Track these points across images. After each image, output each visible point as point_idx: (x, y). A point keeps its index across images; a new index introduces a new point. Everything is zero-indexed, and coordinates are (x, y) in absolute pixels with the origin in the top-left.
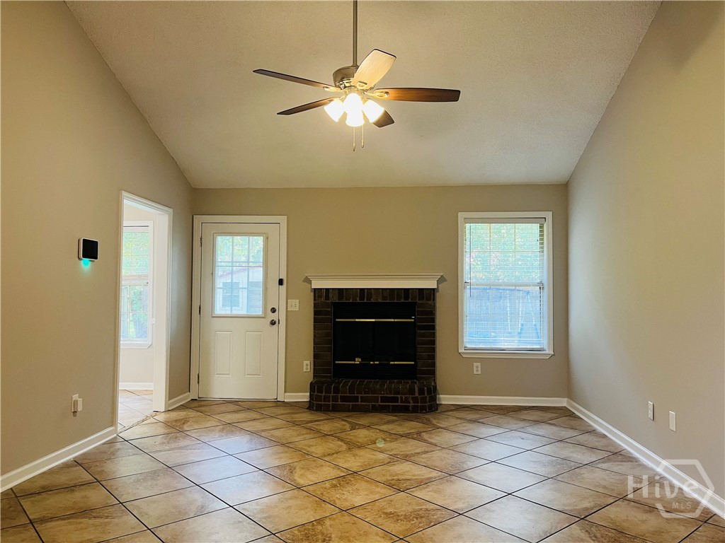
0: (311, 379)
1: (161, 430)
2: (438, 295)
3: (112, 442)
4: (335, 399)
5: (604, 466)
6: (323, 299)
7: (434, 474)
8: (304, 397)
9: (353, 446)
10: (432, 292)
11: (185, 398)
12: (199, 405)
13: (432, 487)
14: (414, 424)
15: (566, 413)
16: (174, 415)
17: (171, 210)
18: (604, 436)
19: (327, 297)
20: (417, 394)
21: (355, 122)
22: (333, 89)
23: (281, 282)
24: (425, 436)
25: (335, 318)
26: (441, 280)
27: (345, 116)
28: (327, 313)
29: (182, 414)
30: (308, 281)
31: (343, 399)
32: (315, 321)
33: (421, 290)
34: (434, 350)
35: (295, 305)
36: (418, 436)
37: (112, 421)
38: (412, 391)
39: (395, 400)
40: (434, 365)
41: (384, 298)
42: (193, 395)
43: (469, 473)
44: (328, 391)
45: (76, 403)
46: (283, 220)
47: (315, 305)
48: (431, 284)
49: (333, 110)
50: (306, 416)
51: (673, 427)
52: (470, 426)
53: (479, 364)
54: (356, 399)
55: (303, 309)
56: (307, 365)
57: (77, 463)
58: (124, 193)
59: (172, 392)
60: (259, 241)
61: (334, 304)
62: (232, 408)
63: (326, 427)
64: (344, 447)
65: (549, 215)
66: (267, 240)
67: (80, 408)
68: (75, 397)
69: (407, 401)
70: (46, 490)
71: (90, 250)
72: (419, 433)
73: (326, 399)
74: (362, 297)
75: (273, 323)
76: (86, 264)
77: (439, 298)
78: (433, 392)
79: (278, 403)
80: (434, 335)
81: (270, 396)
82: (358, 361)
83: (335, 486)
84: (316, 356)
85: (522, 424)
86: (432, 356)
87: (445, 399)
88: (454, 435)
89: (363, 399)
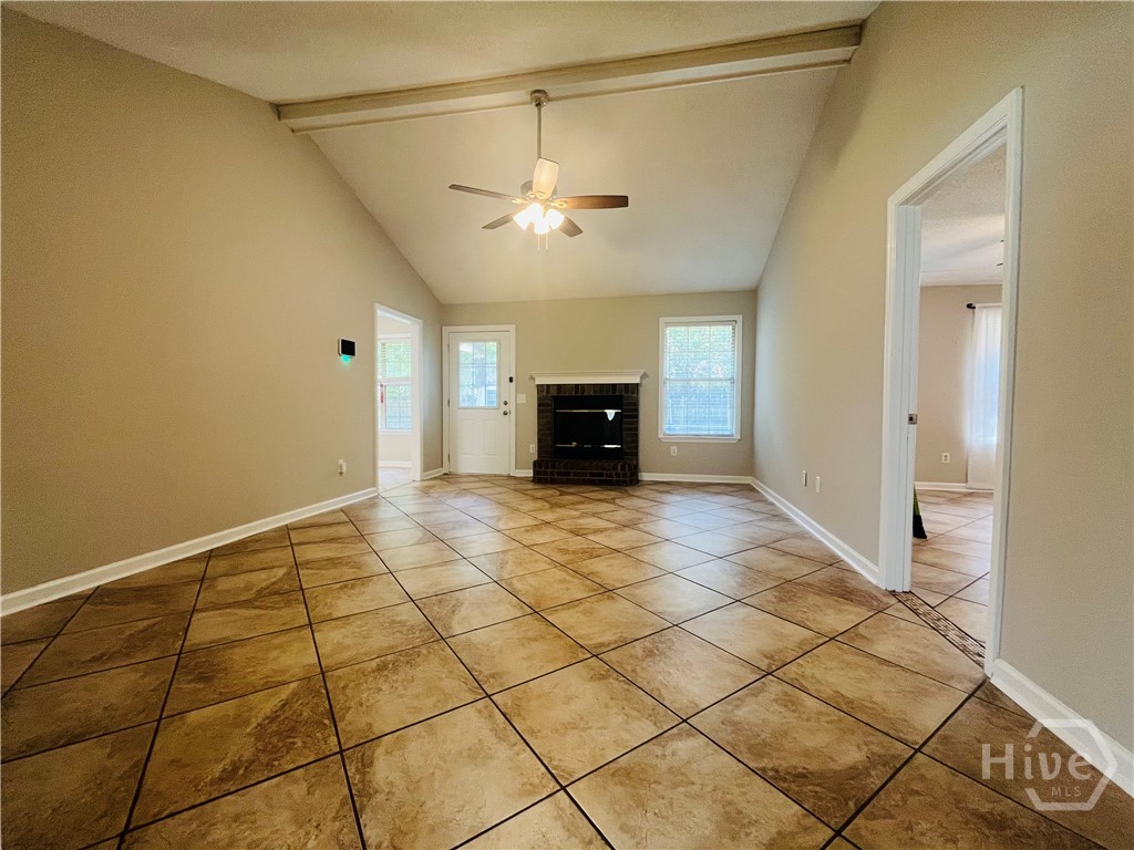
0: (536, 458)
1: (412, 492)
2: (641, 390)
3: (376, 497)
4: (552, 474)
5: (760, 524)
6: (545, 393)
7: (613, 525)
8: (530, 473)
9: (554, 506)
10: (636, 386)
11: (438, 472)
12: (448, 477)
13: (607, 533)
14: (610, 493)
15: (749, 489)
16: (426, 483)
17: (421, 321)
18: (772, 504)
19: (548, 392)
20: (619, 470)
21: (542, 229)
22: (519, 201)
23: (511, 380)
24: (618, 501)
25: (555, 409)
26: (644, 376)
27: (531, 226)
28: (548, 405)
29: (432, 482)
30: (532, 378)
31: (559, 474)
32: (539, 411)
33: (627, 385)
34: (637, 436)
35: (522, 399)
36: (612, 501)
37: (374, 483)
38: (615, 468)
39: (602, 475)
40: (637, 448)
41: (595, 392)
42: (445, 470)
43: (641, 526)
44: (547, 467)
45: (341, 466)
46: (512, 328)
47: (539, 399)
48: (636, 380)
49: (521, 220)
50: (531, 486)
51: (818, 491)
52: (660, 495)
53: (675, 448)
54: (569, 474)
55: (530, 402)
56: (533, 448)
57: (342, 510)
58: (377, 305)
59: (426, 467)
60: (493, 346)
61: (554, 397)
62: (472, 479)
63: (540, 494)
64: (548, 506)
65: (739, 318)
66: (500, 344)
67: (344, 470)
68: (341, 461)
69: (611, 476)
70: (312, 526)
71: (348, 348)
72: (613, 499)
73: (545, 473)
74: (577, 392)
75: (505, 414)
76: (345, 360)
77: (642, 390)
78: (635, 470)
79: (510, 477)
80: (637, 423)
81: (506, 473)
82: (574, 444)
83: (527, 531)
84: (539, 441)
85: (704, 495)
86: (636, 441)
87: (645, 476)
88: (640, 501)
89: (575, 474)
